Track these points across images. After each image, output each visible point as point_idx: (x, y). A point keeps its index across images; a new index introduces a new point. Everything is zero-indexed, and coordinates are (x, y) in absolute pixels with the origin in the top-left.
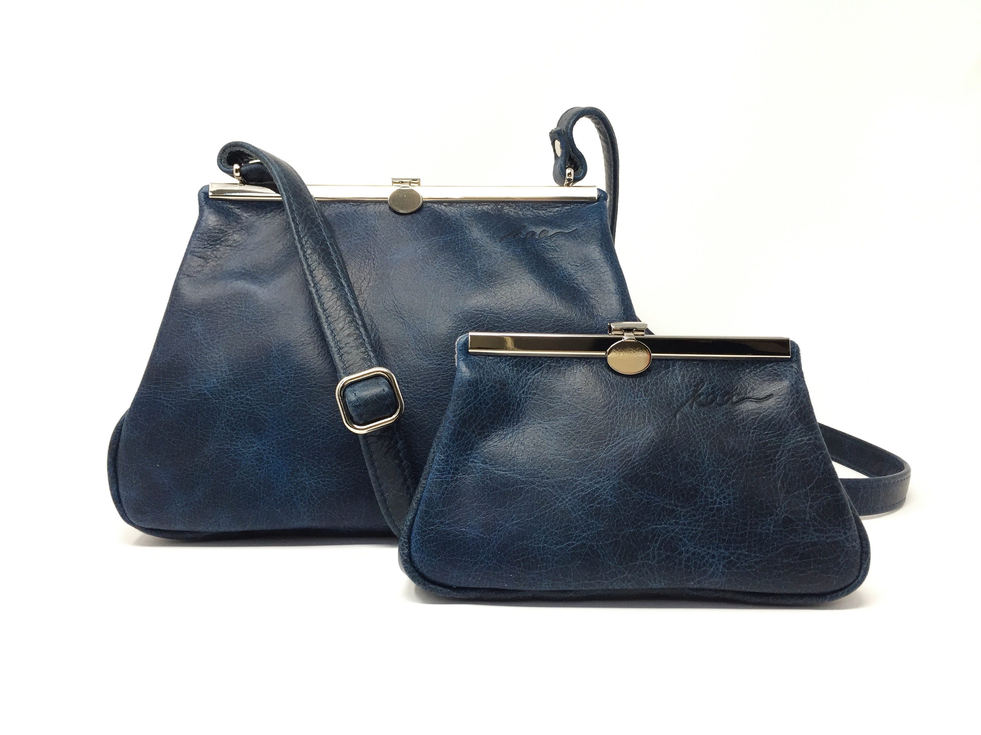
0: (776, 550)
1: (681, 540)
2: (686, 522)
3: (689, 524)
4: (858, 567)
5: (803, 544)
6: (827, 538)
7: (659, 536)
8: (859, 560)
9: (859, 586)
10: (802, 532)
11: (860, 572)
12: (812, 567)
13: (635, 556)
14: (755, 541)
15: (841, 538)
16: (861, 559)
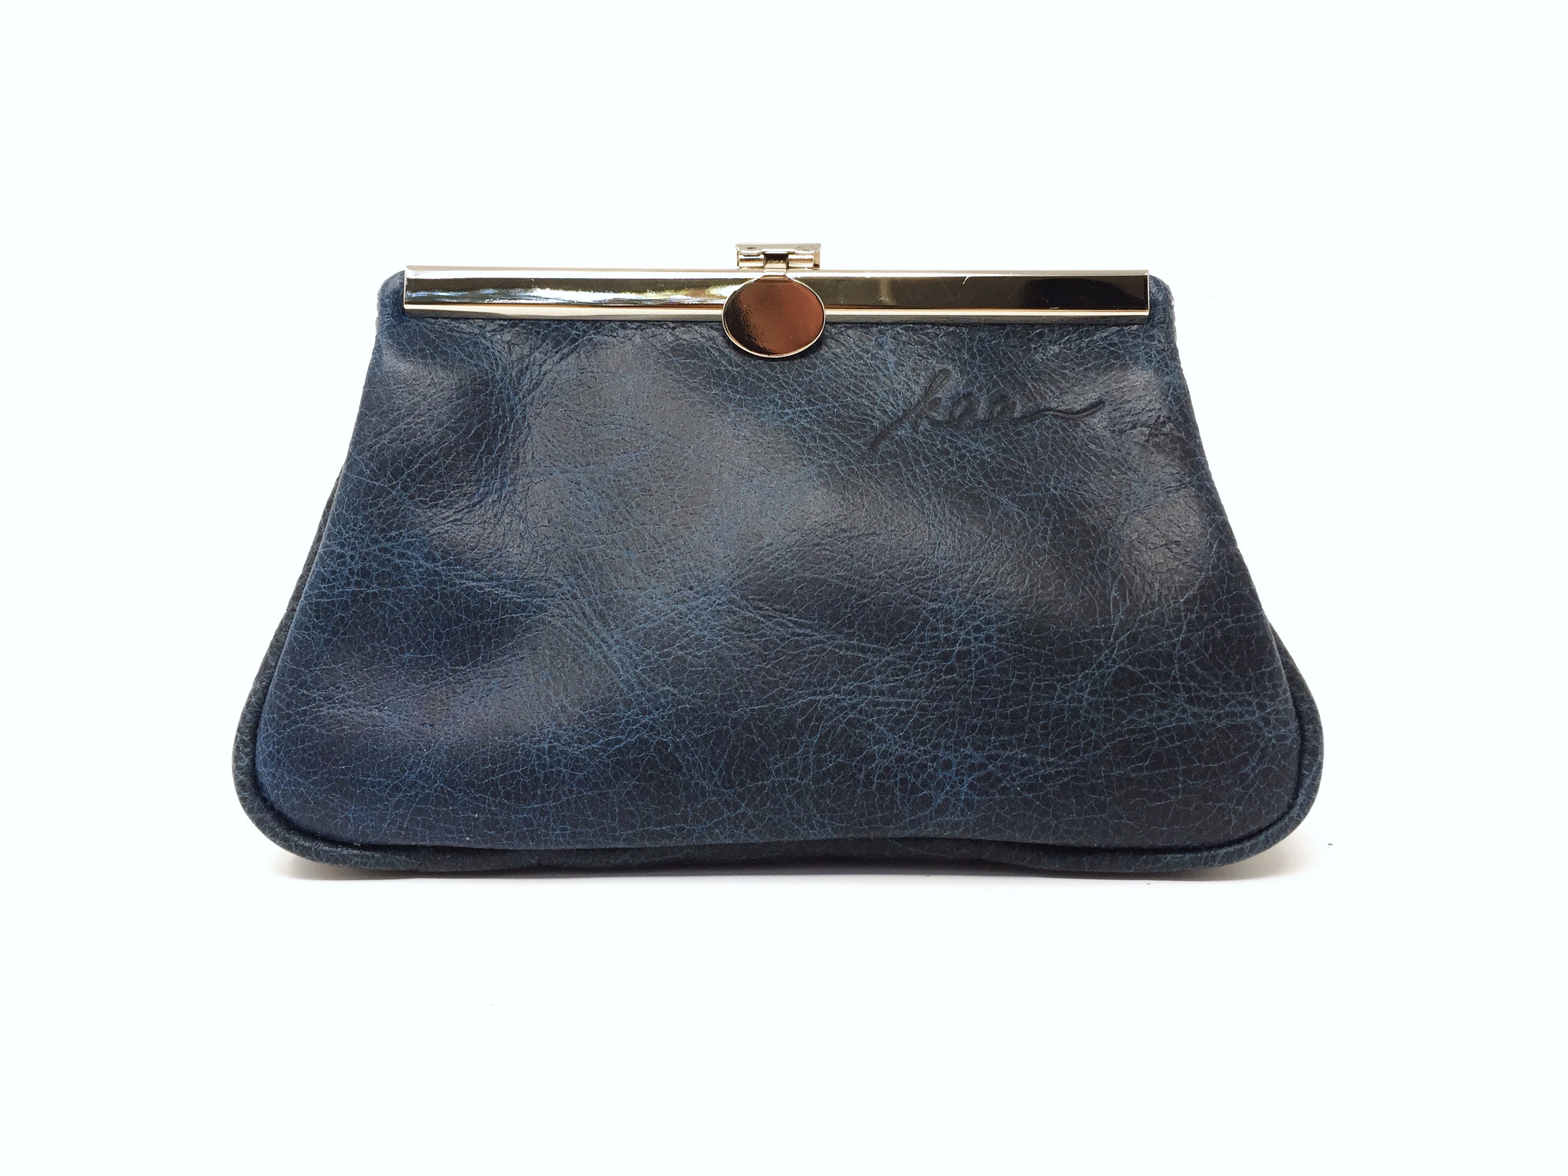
0: (1095, 748)
1: (870, 727)
2: (885, 687)
3: (892, 692)
4: (1291, 785)
5: (1159, 734)
6: (1219, 717)
7: (819, 719)
8: (1294, 768)
9: (1293, 828)
10: (1159, 704)
11: (1295, 797)
12: (1180, 786)
13: (763, 765)
14: (1045, 727)
15: (1253, 718)
16: (1300, 765)
